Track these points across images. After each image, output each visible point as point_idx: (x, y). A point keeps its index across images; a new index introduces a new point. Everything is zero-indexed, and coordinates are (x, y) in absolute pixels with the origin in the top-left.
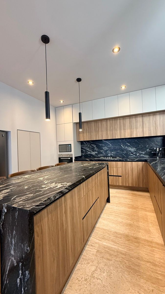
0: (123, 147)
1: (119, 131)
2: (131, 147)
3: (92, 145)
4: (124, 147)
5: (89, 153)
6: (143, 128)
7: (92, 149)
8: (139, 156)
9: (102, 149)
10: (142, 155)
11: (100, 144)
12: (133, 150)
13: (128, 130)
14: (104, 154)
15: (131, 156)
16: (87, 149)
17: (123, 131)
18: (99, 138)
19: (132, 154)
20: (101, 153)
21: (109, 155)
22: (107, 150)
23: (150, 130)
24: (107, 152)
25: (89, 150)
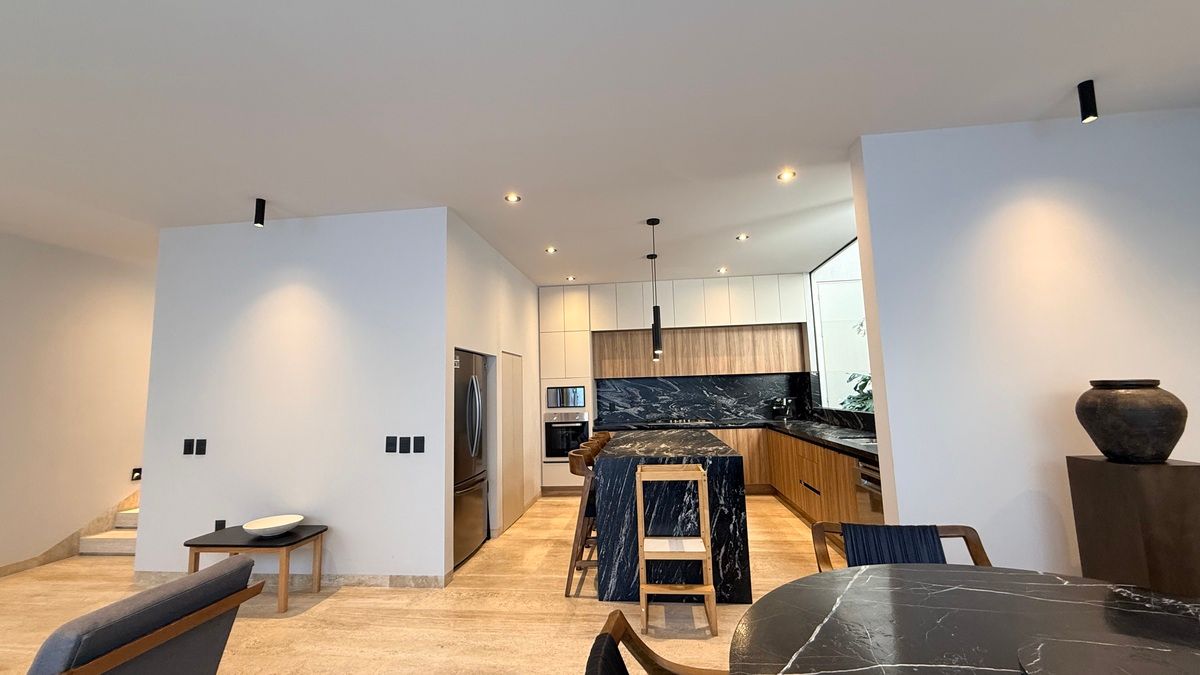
0: (708, 395)
1: (702, 359)
2: (725, 396)
3: (628, 389)
4: (710, 395)
5: (621, 410)
6: (754, 354)
7: (630, 399)
8: (745, 417)
10: (749, 415)
11: (652, 388)
12: (730, 402)
13: (723, 356)
14: (661, 412)
15: (727, 416)
16: (616, 401)
17: (712, 359)
18: (655, 373)
19: (727, 413)
20: (654, 410)
21: (674, 415)
22: (669, 403)
23: (768, 360)
24: (669, 409)
25: (621, 404)
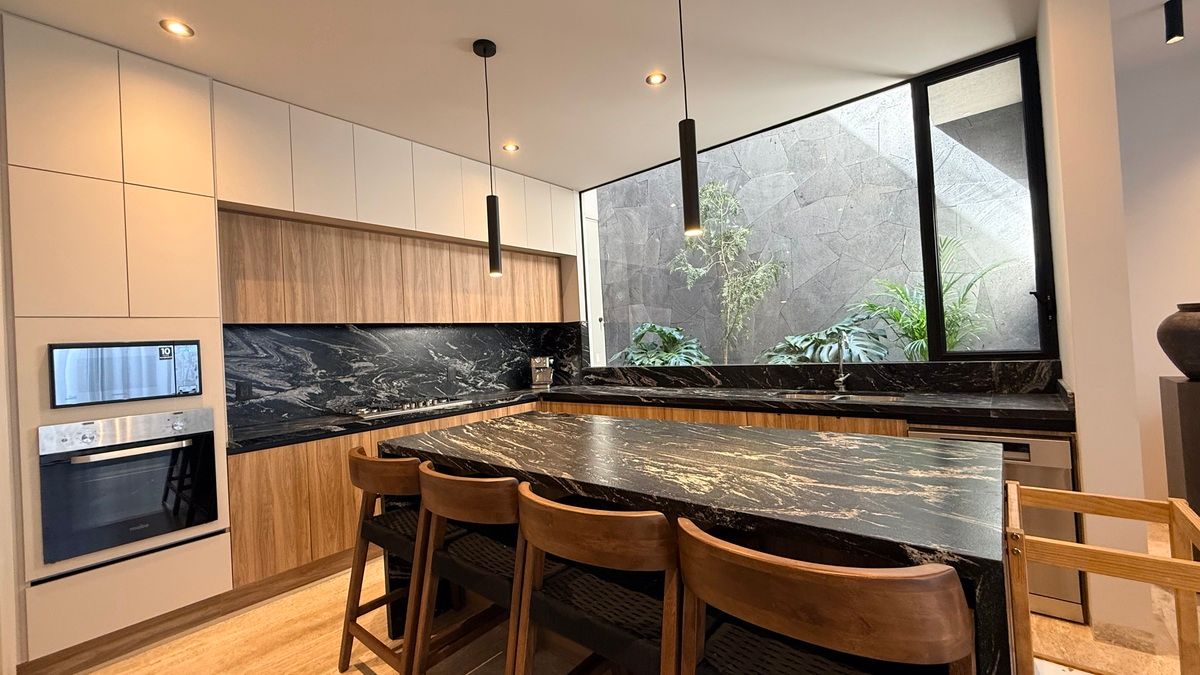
0: (436, 358)
1: (447, 296)
2: (460, 359)
3: (285, 349)
4: (439, 357)
5: (267, 395)
7: (290, 370)
8: (484, 389)
9: (348, 371)
10: (490, 385)
11: (337, 347)
12: (466, 367)
13: (476, 293)
14: (356, 394)
15: (463, 389)
16: (254, 377)
17: (459, 297)
19: (463, 385)
20: (343, 389)
21: (382, 395)
22: (372, 375)
23: (528, 304)
24: (372, 384)
25: (266, 382)
